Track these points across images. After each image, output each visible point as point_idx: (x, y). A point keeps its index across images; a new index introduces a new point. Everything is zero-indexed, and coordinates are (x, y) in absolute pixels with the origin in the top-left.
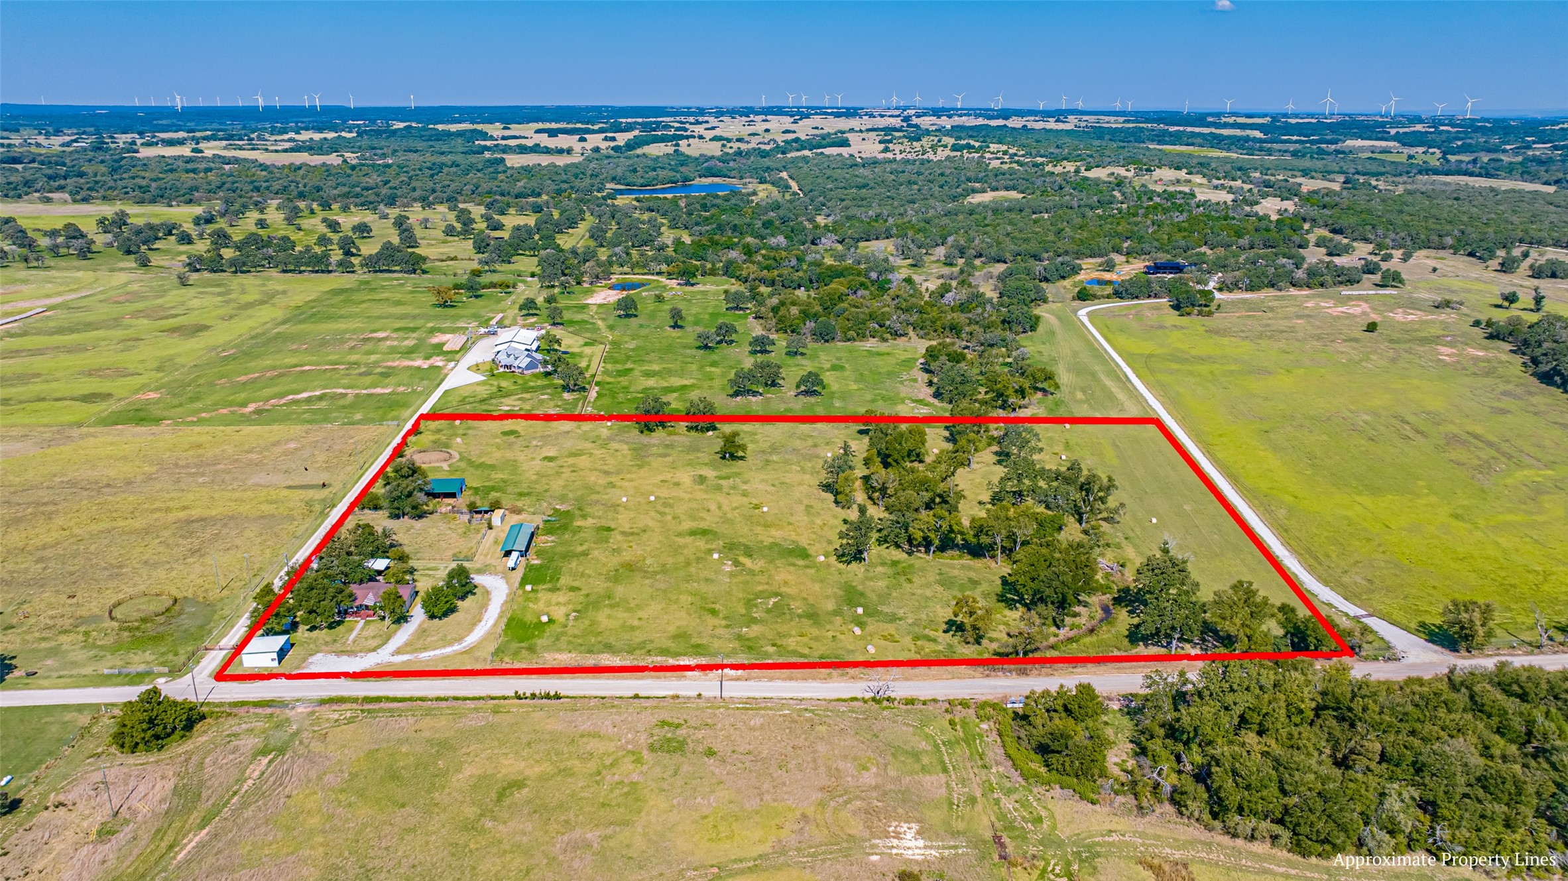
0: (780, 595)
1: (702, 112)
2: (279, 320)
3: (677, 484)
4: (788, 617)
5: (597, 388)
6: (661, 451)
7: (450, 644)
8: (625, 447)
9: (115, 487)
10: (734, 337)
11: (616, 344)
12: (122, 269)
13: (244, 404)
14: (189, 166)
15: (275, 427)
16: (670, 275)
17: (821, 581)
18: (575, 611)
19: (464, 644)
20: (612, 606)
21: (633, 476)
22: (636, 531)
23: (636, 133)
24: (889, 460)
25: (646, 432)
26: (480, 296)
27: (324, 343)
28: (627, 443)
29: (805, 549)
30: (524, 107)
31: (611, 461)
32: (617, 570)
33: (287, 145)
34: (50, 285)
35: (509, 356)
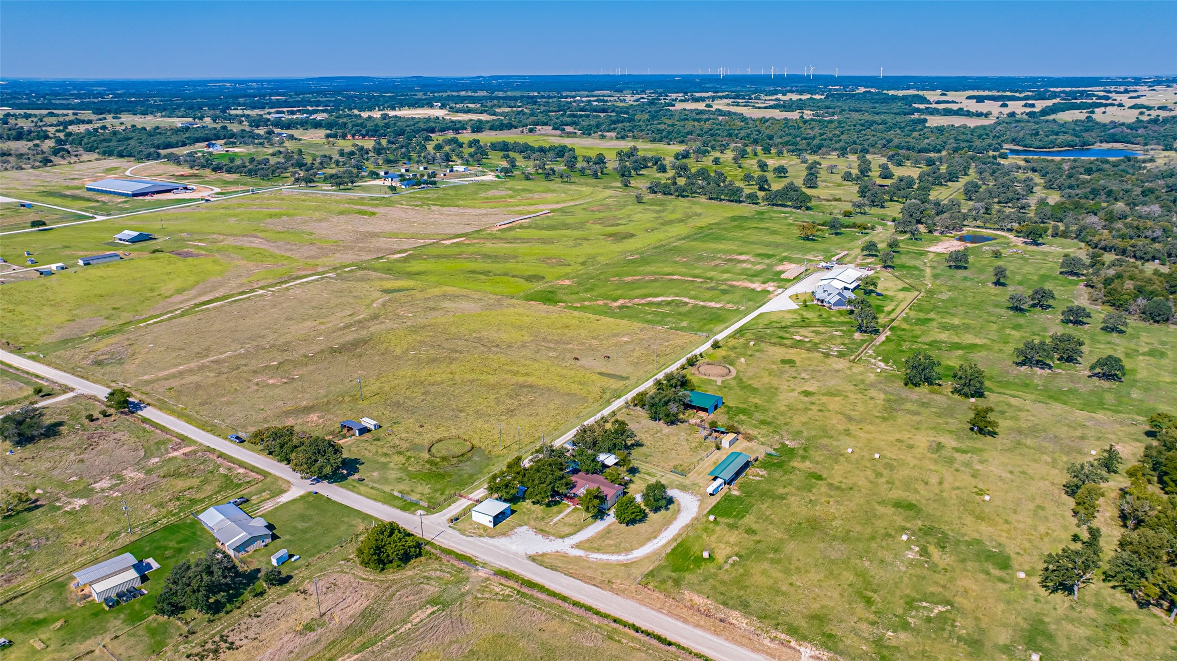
0: (952, 605)
1: (1137, 81)
2: (683, 235)
3: (911, 447)
4: (946, 635)
5: (889, 333)
6: (914, 408)
7: (619, 553)
8: (882, 396)
9: (500, 348)
10: (1051, 302)
11: (931, 293)
12: (612, 187)
13: (615, 300)
14: (698, 117)
15: (624, 322)
16: (1018, 233)
17: (1008, 602)
18: (736, 555)
19: (629, 557)
20: (772, 561)
21: (872, 428)
22: (843, 486)
23: (1057, 101)
24: (1166, 478)
25: (910, 385)
26: (840, 234)
27: (700, 259)
28: (886, 393)
29: (1009, 558)
30: (970, 78)
31: (860, 408)
32: (800, 524)
33: (772, 103)
34: (563, 195)
35: (825, 291)
